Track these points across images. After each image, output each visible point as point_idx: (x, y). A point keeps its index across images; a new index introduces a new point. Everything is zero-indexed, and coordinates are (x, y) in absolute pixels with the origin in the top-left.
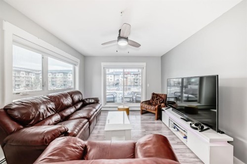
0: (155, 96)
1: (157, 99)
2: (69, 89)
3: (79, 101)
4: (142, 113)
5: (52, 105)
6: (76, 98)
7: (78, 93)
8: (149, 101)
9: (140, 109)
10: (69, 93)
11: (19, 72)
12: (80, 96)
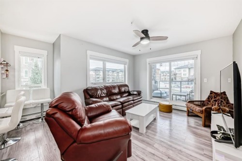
0: (213, 95)
1: (215, 101)
2: (121, 82)
3: (125, 92)
4: (188, 115)
5: (105, 91)
6: (123, 89)
7: (126, 86)
8: (204, 101)
9: (186, 109)
10: (117, 85)
11: (109, 71)
12: (127, 88)
